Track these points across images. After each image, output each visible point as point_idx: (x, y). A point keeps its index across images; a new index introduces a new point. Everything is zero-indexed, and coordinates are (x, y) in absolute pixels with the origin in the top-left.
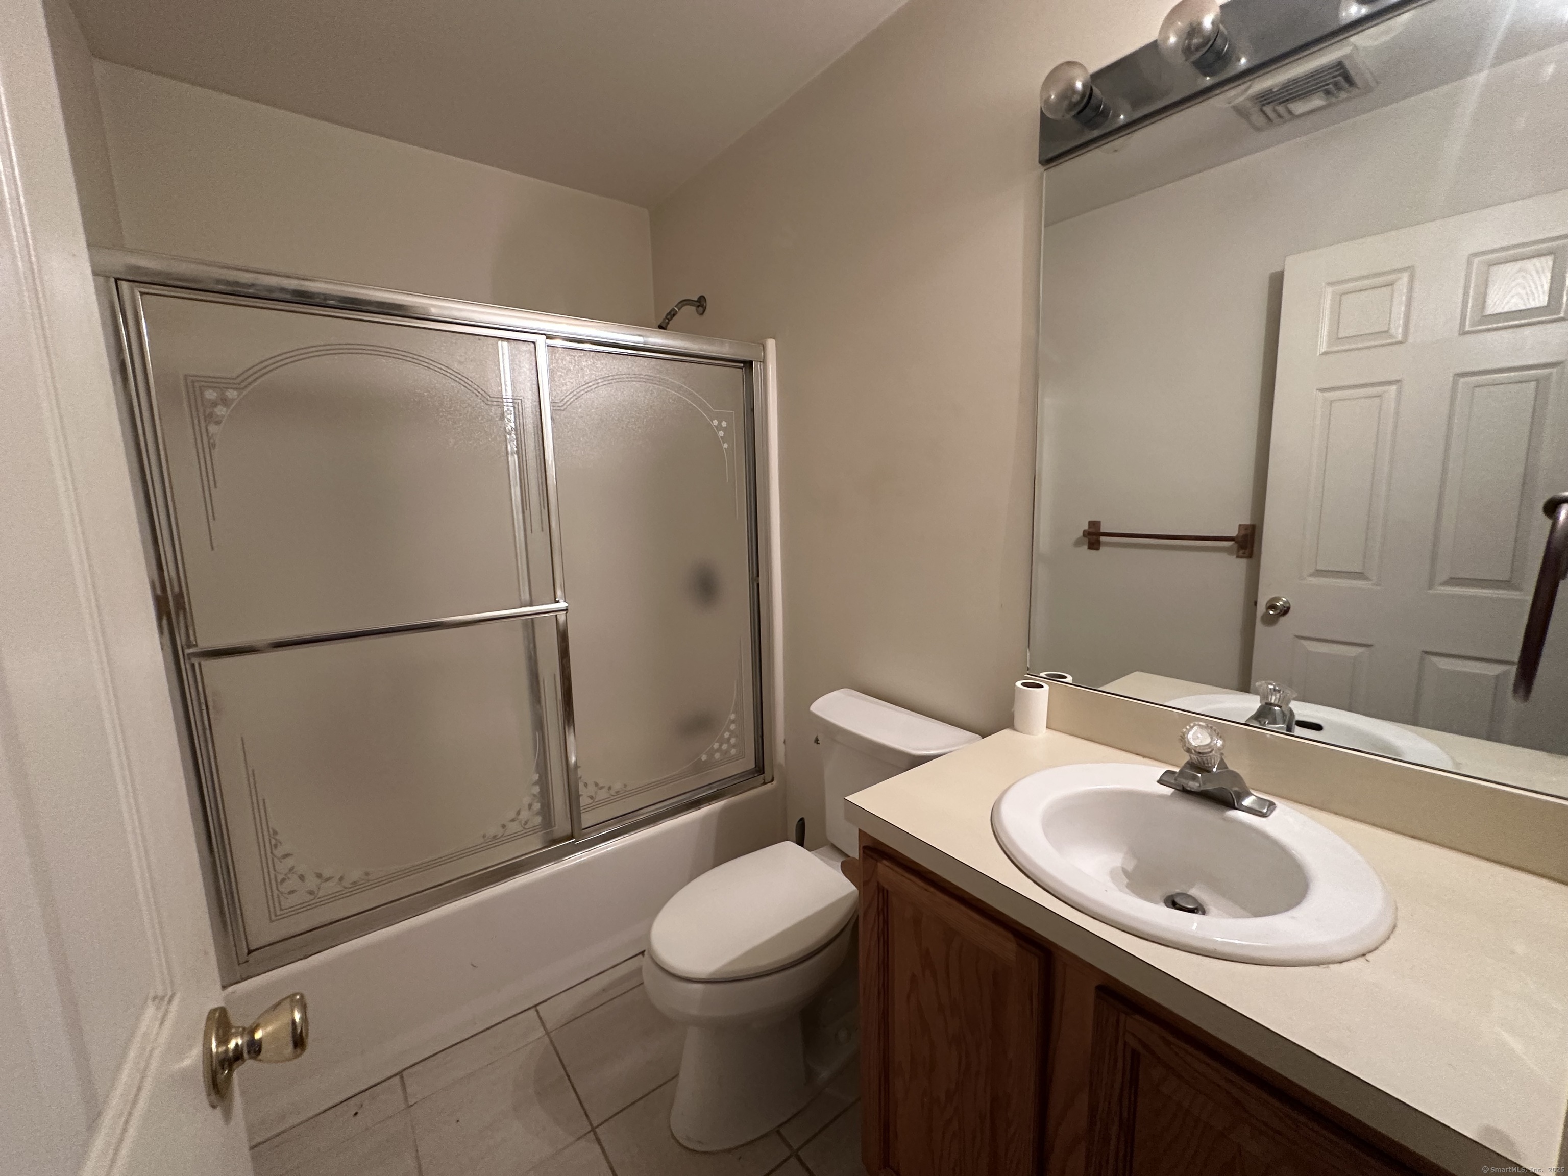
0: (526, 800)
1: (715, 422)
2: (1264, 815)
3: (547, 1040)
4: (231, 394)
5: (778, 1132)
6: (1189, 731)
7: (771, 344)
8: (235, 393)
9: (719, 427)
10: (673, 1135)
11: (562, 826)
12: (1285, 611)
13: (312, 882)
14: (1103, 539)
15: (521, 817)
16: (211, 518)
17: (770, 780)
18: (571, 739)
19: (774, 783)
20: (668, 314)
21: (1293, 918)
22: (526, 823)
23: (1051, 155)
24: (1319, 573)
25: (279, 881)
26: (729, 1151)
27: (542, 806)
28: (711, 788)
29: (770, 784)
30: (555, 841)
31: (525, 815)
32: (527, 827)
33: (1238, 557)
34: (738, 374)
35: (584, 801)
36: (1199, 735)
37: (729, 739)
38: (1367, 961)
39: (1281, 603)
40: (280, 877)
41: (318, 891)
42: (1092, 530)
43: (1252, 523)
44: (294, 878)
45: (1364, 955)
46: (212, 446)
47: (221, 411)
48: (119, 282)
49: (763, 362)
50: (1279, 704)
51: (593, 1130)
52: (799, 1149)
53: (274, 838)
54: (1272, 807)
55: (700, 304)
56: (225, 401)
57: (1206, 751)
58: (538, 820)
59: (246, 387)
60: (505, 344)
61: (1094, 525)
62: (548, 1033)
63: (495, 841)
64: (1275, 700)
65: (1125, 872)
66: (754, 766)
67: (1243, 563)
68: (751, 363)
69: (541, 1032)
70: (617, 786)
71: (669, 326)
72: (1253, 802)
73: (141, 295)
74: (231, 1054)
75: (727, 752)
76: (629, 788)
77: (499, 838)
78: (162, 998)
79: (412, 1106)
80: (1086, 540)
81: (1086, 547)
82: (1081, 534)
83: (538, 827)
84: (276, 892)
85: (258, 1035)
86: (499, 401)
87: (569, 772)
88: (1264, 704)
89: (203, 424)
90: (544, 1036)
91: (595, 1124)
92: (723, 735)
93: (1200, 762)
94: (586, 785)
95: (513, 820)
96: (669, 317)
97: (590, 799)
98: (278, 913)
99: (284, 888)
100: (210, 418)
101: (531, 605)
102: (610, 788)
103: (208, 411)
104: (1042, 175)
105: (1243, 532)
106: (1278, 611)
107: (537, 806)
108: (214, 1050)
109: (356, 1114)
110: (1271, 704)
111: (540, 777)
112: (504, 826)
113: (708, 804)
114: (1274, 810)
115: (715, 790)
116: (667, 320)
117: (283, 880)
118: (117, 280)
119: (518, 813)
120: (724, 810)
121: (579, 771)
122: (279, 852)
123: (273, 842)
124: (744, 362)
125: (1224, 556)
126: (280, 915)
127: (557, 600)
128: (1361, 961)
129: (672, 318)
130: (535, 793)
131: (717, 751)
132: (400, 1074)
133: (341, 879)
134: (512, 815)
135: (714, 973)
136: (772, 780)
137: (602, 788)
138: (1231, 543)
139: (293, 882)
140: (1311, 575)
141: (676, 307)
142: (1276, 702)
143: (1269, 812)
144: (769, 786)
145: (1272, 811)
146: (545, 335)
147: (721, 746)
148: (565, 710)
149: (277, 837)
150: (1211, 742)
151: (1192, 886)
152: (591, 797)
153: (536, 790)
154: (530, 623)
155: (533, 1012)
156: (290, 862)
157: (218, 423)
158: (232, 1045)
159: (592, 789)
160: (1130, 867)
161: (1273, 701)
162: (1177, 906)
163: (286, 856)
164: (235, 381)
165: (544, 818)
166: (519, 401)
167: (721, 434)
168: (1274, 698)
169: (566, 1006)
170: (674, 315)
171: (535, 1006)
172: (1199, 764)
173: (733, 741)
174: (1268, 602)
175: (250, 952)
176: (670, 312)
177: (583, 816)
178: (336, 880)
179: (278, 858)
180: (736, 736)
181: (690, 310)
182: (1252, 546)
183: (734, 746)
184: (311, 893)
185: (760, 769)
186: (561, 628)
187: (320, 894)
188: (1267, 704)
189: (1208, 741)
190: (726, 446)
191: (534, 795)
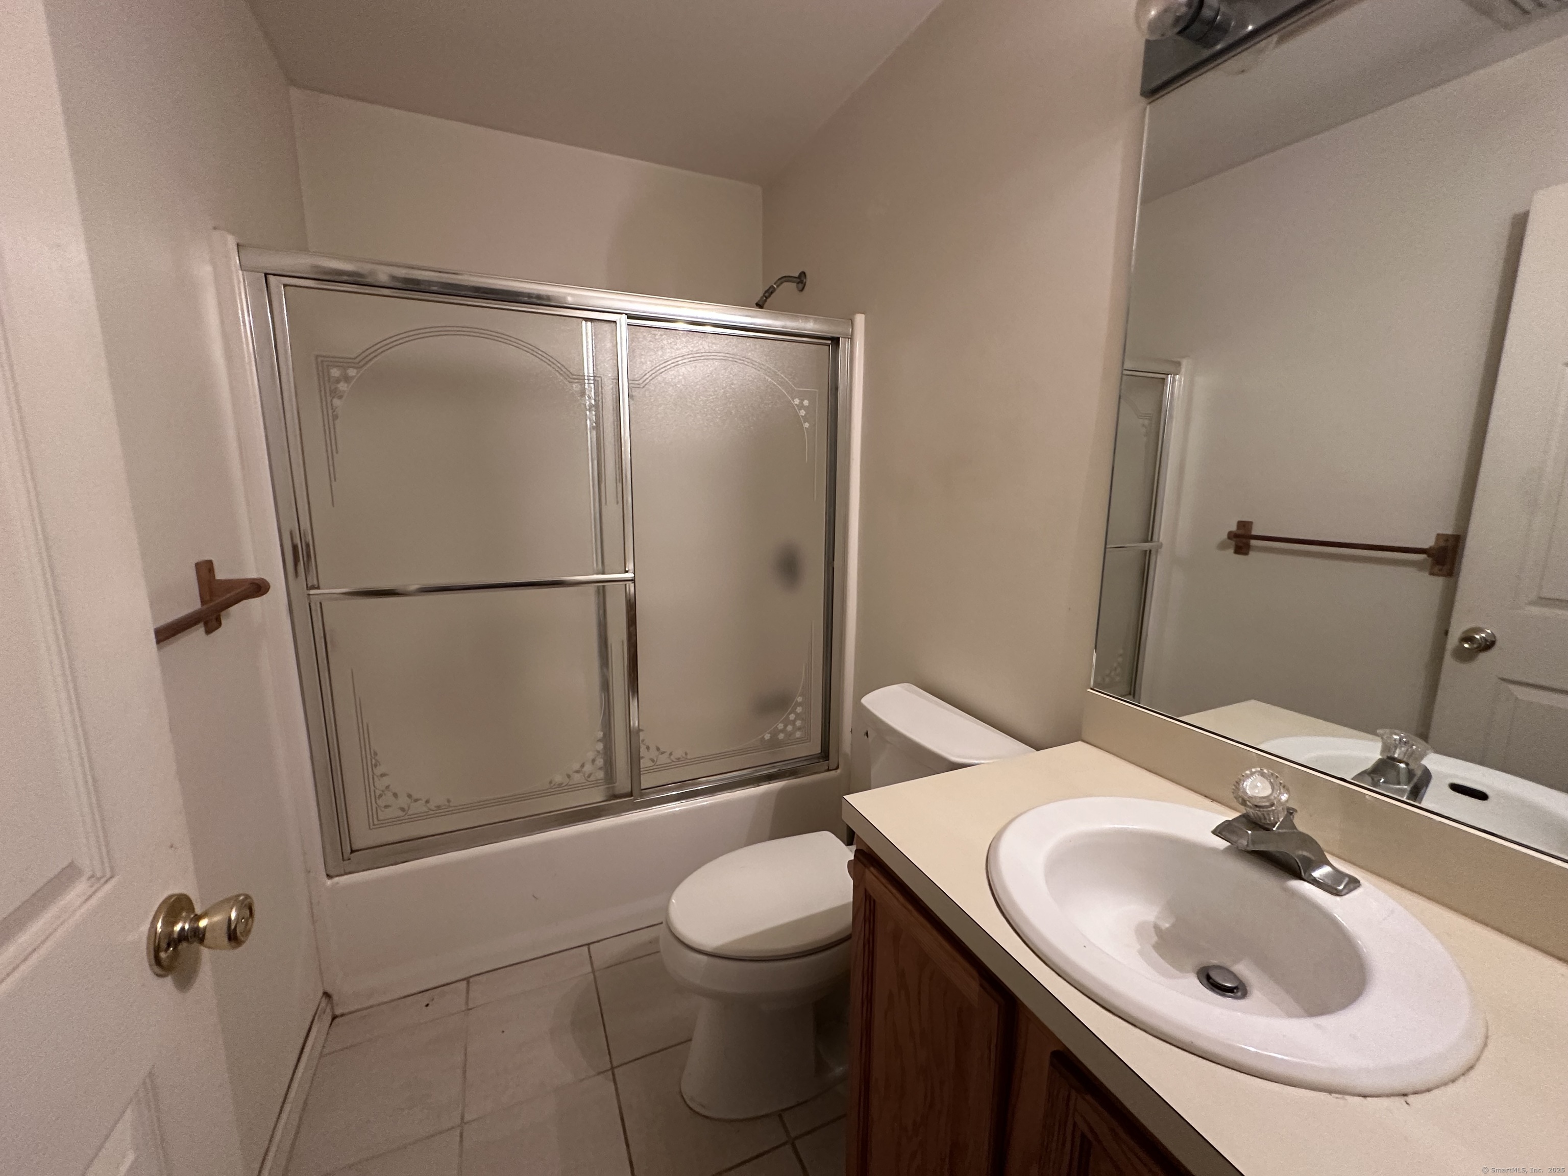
0: (591, 755)
1: (797, 401)
2: (1338, 893)
3: (592, 976)
4: (352, 372)
5: (780, 1116)
6: (1248, 777)
7: (860, 319)
8: (355, 371)
9: (801, 406)
10: (681, 1092)
11: (623, 783)
12: (1488, 645)
13: (403, 801)
14: (1253, 542)
15: (585, 769)
16: (333, 479)
17: (835, 768)
18: (634, 704)
19: (839, 771)
20: (766, 292)
21: (1318, 1026)
22: (589, 776)
23: (1158, 82)
24: (1545, 601)
25: (377, 796)
26: (731, 1121)
27: (605, 762)
28: (774, 767)
29: (834, 771)
30: (615, 797)
31: (588, 768)
32: (589, 779)
33: (1432, 574)
34: (825, 351)
35: (644, 763)
36: (1259, 784)
37: (794, 721)
38: (1407, 1104)
39: (1483, 635)
40: (378, 793)
41: (408, 810)
42: (1240, 532)
43: (1458, 533)
44: (389, 795)
45: (1405, 1095)
46: (335, 417)
47: (343, 386)
48: (268, 276)
49: (850, 338)
50: (1405, 759)
51: (612, 1068)
52: (797, 1138)
53: (374, 758)
54: (1352, 886)
55: (801, 280)
56: (347, 379)
57: (1264, 804)
58: (601, 775)
59: (364, 365)
60: (589, 323)
61: (1244, 525)
62: (593, 971)
63: (560, 789)
64: (1399, 755)
65: (1156, 927)
66: (820, 752)
67: (1439, 582)
68: (838, 339)
69: (589, 969)
70: (679, 753)
71: (767, 303)
72: (1327, 875)
73: (284, 287)
74: (176, 936)
75: (791, 734)
76: (689, 757)
77: (563, 787)
78: (99, 879)
79: (471, 1009)
80: (1233, 543)
81: (1232, 551)
82: (1225, 536)
83: (600, 781)
84: (374, 805)
85: (203, 923)
86: (581, 379)
87: (633, 735)
88: (1385, 757)
89: (329, 399)
90: (589, 973)
91: (615, 1064)
92: (788, 717)
93: (1256, 818)
94: (648, 748)
95: (577, 772)
96: (767, 295)
97: (651, 762)
98: (376, 822)
99: (381, 802)
100: (335, 393)
101: (603, 573)
102: (671, 754)
103: (333, 387)
104: (1145, 109)
105: (1442, 544)
106: (1475, 646)
107: (600, 762)
108: (159, 930)
109: (427, 1005)
110: (1394, 759)
111: (605, 735)
112: (569, 776)
113: (767, 783)
114: (1355, 888)
115: (776, 770)
116: (765, 298)
117: (381, 796)
118: (266, 275)
119: (583, 766)
120: (782, 792)
121: (642, 734)
122: (378, 771)
123: (374, 761)
124: (832, 339)
125: (1411, 572)
126: (377, 825)
127: (627, 569)
128: (1400, 1101)
129: (770, 296)
130: (598, 749)
131: (782, 731)
132: (467, 979)
133: (427, 802)
134: (577, 766)
135: (717, 948)
136: (837, 768)
137: (663, 753)
138: (1422, 557)
139: (388, 798)
140: (1531, 603)
141: (775, 284)
142: (1401, 757)
143: (1345, 891)
144: (833, 773)
145: (1351, 891)
146: (626, 314)
147: (786, 726)
148: (630, 675)
149: (377, 758)
150: (1271, 794)
151: (1237, 961)
152: (653, 760)
153: (600, 746)
154: (601, 588)
155: (586, 948)
156: (386, 781)
157: (340, 397)
158: (178, 928)
159: (653, 753)
160: (1166, 925)
161: (1396, 756)
162: (1211, 980)
163: (383, 775)
164: (354, 361)
165: (606, 773)
166: (599, 379)
167: (803, 413)
168: (1398, 751)
169: (616, 949)
170: (772, 293)
171: (588, 944)
172: (1254, 819)
173: (798, 723)
174: (1464, 633)
175: (352, 851)
176: (768, 290)
177: (642, 777)
178: (423, 802)
179: (377, 776)
180: (803, 720)
181: (791, 286)
182: (1453, 564)
183: (799, 729)
184: (403, 809)
185: (825, 754)
186: (628, 599)
187: (410, 813)
188: (1389, 758)
189: (1268, 792)
190: (806, 425)
191: (598, 752)
